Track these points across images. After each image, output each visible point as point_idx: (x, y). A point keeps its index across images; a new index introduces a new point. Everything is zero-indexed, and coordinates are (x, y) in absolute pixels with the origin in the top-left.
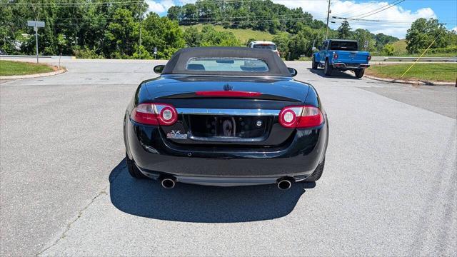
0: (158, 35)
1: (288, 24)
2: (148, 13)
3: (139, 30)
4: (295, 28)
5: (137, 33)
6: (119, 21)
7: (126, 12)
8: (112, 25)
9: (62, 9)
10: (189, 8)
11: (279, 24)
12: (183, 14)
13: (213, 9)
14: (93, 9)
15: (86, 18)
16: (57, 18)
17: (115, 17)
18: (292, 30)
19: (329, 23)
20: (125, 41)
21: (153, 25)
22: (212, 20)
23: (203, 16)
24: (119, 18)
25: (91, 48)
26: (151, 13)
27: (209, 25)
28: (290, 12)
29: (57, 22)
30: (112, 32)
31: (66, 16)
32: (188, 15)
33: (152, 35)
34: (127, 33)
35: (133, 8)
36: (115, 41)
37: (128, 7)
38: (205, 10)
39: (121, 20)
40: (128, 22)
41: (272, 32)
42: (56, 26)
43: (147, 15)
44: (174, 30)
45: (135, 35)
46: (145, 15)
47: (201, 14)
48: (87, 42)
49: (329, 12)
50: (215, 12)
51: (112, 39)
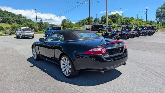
1: (16, 20)
4: (20, 22)
11: (12, 20)
18: (18, 23)
19: (37, 20)
28: (16, 15)
41: (9, 23)
49: (37, 16)
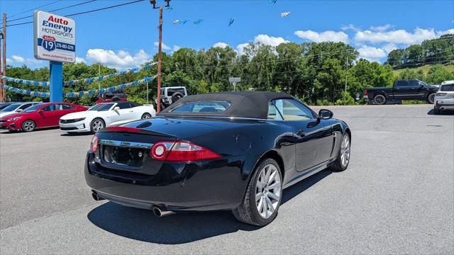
0: (367, 81)
2: (358, 59)
3: (347, 77)
5: (343, 80)
6: (328, 70)
7: (335, 61)
8: (321, 74)
9: (280, 65)
10: (414, 49)
12: (406, 56)
13: (444, 48)
14: (305, 62)
15: (298, 70)
16: (275, 73)
17: (323, 67)
20: (333, 89)
21: (363, 71)
22: (442, 59)
23: (430, 56)
24: (328, 67)
25: (300, 97)
26: (361, 60)
27: (439, 65)
29: (275, 75)
30: (321, 81)
31: (283, 70)
32: (411, 57)
33: (360, 82)
34: (335, 81)
35: (341, 57)
36: (322, 89)
37: (336, 56)
38: (434, 49)
39: (329, 69)
40: (335, 71)
42: (274, 80)
43: (357, 62)
44: (384, 75)
45: (342, 82)
46: (354, 62)
47: (428, 55)
48: (298, 91)
50: (447, 50)
51: (319, 87)
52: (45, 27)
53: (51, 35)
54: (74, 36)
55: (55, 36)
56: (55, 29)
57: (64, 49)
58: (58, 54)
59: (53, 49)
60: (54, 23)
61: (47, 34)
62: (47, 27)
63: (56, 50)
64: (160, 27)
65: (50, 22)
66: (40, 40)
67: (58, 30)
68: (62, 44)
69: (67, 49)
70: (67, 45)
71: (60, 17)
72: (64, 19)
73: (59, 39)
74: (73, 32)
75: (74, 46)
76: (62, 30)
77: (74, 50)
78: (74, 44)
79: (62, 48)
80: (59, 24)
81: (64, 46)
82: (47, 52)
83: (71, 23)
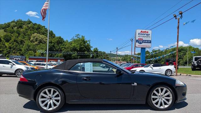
52: (139, 35)
53: (141, 38)
54: (151, 37)
55: (143, 38)
56: (143, 35)
57: (146, 43)
58: (144, 45)
59: (142, 43)
60: (143, 33)
61: (140, 38)
62: (140, 35)
63: (143, 43)
64: (178, 27)
65: (141, 33)
66: (137, 40)
67: (144, 35)
68: (145, 41)
69: (147, 43)
70: (148, 41)
71: (145, 31)
72: (147, 31)
73: (144, 39)
74: (150, 35)
75: (151, 41)
76: (146, 35)
77: (151, 43)
78: (151, 40)
79: (145, 42)
80: (145, 33)
81: (146, 42)
82: (139, 45)
83: (150, 32)
